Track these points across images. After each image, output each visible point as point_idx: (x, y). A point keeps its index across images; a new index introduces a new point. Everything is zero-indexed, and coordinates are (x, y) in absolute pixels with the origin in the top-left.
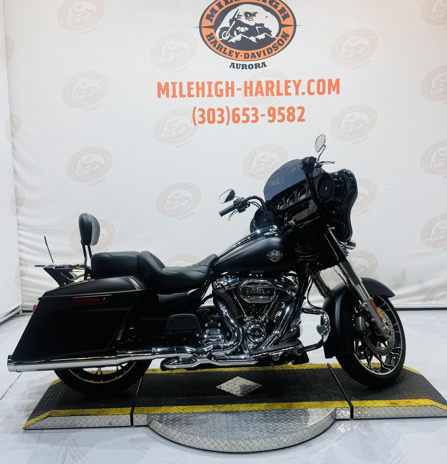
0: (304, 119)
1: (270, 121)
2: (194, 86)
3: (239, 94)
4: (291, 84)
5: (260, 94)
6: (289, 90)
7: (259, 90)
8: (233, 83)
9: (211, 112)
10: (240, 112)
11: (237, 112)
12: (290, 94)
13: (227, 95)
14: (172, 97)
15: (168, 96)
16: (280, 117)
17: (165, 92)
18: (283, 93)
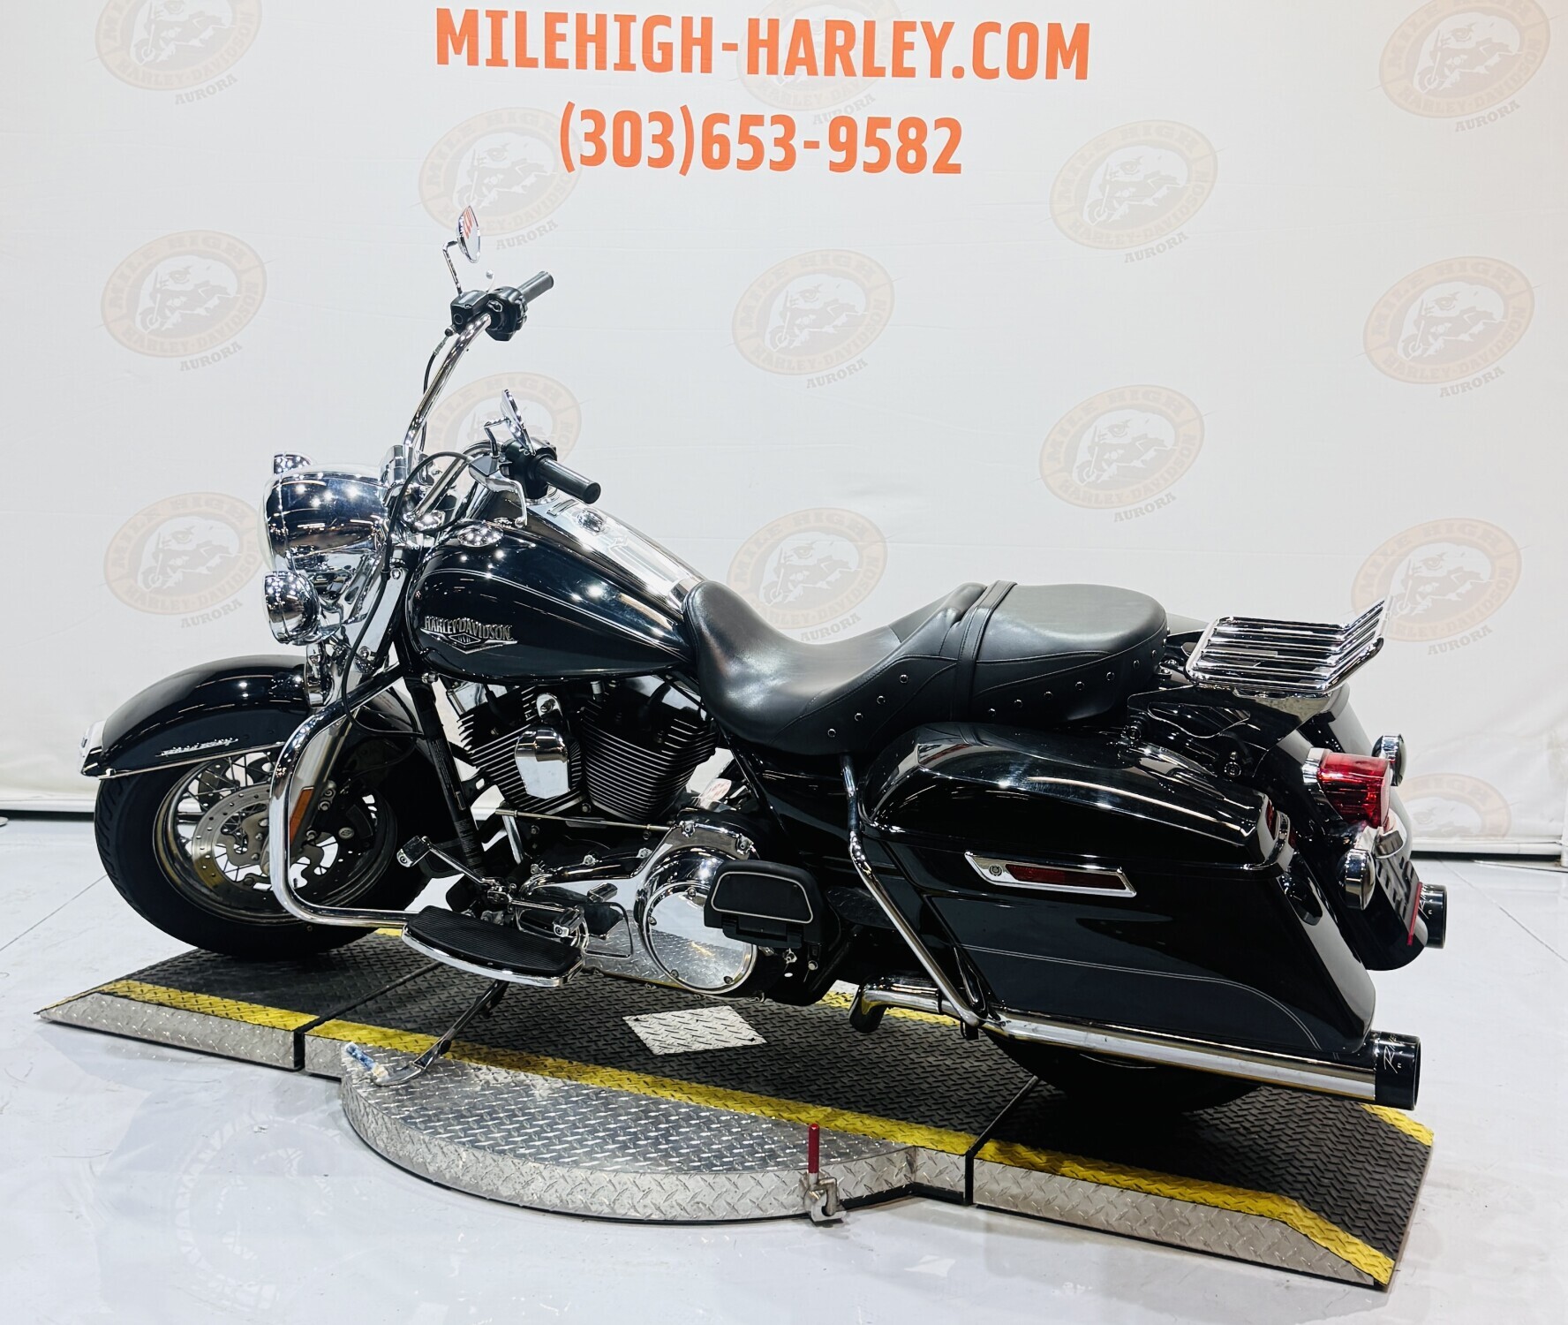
0: (960, 165)
1: (835, 167)
2: (568, 29)
3: (729, 65)
4: (917, 37)
5: (804, 67)
6: (909, 59)
7: (802, 54)
8: (707, 23)
9: (627, 126)
10: (731, 131)
11: (718, 129)
12: (911, 72)
13: (687, 67)
14: (489, 63)
15: (473, 60)
16: (872, 155)
17: (463, 43)
18: (885, 68)
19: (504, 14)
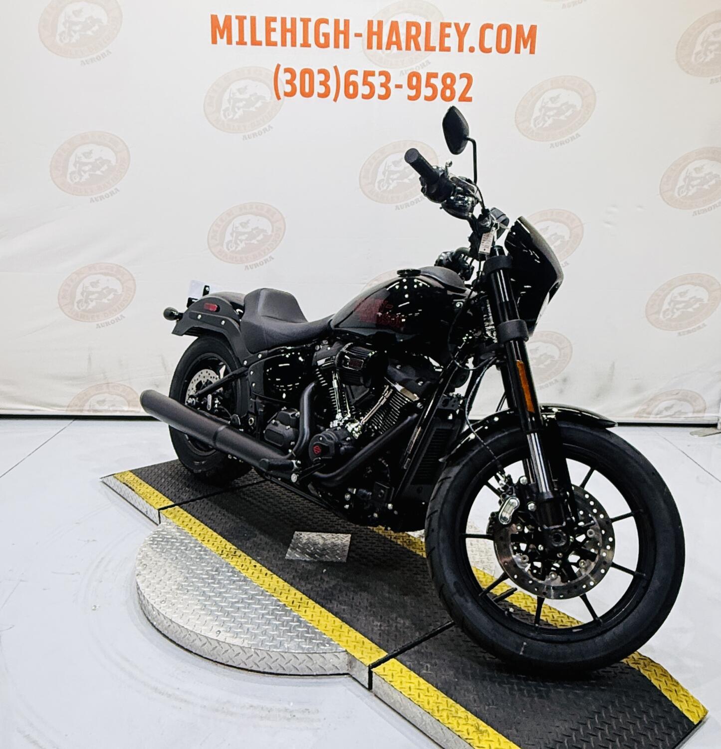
0: (472, 97)
1: (410, 98)
2: (277, 25)
3: (357, 44)
5: (395, 46)
6: (448, 42)
7: (394, 39)
8: (347, 23)
10: (359, 79)
11: (353, 78)
12: (448, 49)
13: (337, 46)
14: (238, 43)
15: (229, 42)
16: (428, 92)
17: (224, 33)
18: (435, 47)
19: (245, 18)
